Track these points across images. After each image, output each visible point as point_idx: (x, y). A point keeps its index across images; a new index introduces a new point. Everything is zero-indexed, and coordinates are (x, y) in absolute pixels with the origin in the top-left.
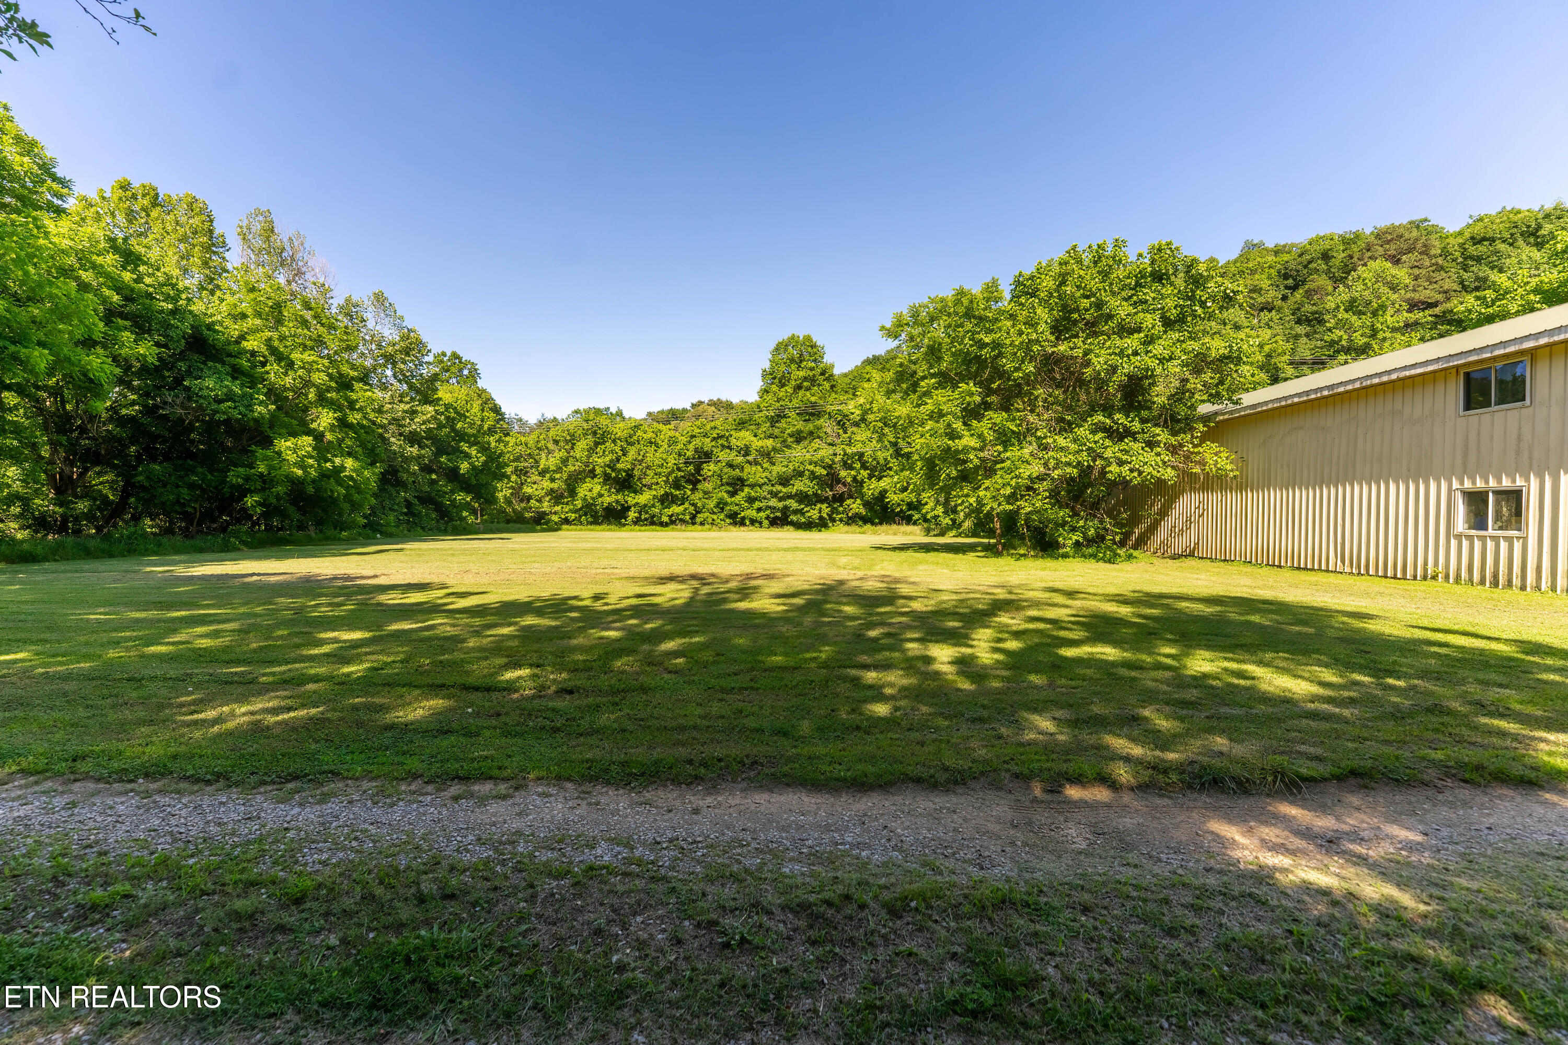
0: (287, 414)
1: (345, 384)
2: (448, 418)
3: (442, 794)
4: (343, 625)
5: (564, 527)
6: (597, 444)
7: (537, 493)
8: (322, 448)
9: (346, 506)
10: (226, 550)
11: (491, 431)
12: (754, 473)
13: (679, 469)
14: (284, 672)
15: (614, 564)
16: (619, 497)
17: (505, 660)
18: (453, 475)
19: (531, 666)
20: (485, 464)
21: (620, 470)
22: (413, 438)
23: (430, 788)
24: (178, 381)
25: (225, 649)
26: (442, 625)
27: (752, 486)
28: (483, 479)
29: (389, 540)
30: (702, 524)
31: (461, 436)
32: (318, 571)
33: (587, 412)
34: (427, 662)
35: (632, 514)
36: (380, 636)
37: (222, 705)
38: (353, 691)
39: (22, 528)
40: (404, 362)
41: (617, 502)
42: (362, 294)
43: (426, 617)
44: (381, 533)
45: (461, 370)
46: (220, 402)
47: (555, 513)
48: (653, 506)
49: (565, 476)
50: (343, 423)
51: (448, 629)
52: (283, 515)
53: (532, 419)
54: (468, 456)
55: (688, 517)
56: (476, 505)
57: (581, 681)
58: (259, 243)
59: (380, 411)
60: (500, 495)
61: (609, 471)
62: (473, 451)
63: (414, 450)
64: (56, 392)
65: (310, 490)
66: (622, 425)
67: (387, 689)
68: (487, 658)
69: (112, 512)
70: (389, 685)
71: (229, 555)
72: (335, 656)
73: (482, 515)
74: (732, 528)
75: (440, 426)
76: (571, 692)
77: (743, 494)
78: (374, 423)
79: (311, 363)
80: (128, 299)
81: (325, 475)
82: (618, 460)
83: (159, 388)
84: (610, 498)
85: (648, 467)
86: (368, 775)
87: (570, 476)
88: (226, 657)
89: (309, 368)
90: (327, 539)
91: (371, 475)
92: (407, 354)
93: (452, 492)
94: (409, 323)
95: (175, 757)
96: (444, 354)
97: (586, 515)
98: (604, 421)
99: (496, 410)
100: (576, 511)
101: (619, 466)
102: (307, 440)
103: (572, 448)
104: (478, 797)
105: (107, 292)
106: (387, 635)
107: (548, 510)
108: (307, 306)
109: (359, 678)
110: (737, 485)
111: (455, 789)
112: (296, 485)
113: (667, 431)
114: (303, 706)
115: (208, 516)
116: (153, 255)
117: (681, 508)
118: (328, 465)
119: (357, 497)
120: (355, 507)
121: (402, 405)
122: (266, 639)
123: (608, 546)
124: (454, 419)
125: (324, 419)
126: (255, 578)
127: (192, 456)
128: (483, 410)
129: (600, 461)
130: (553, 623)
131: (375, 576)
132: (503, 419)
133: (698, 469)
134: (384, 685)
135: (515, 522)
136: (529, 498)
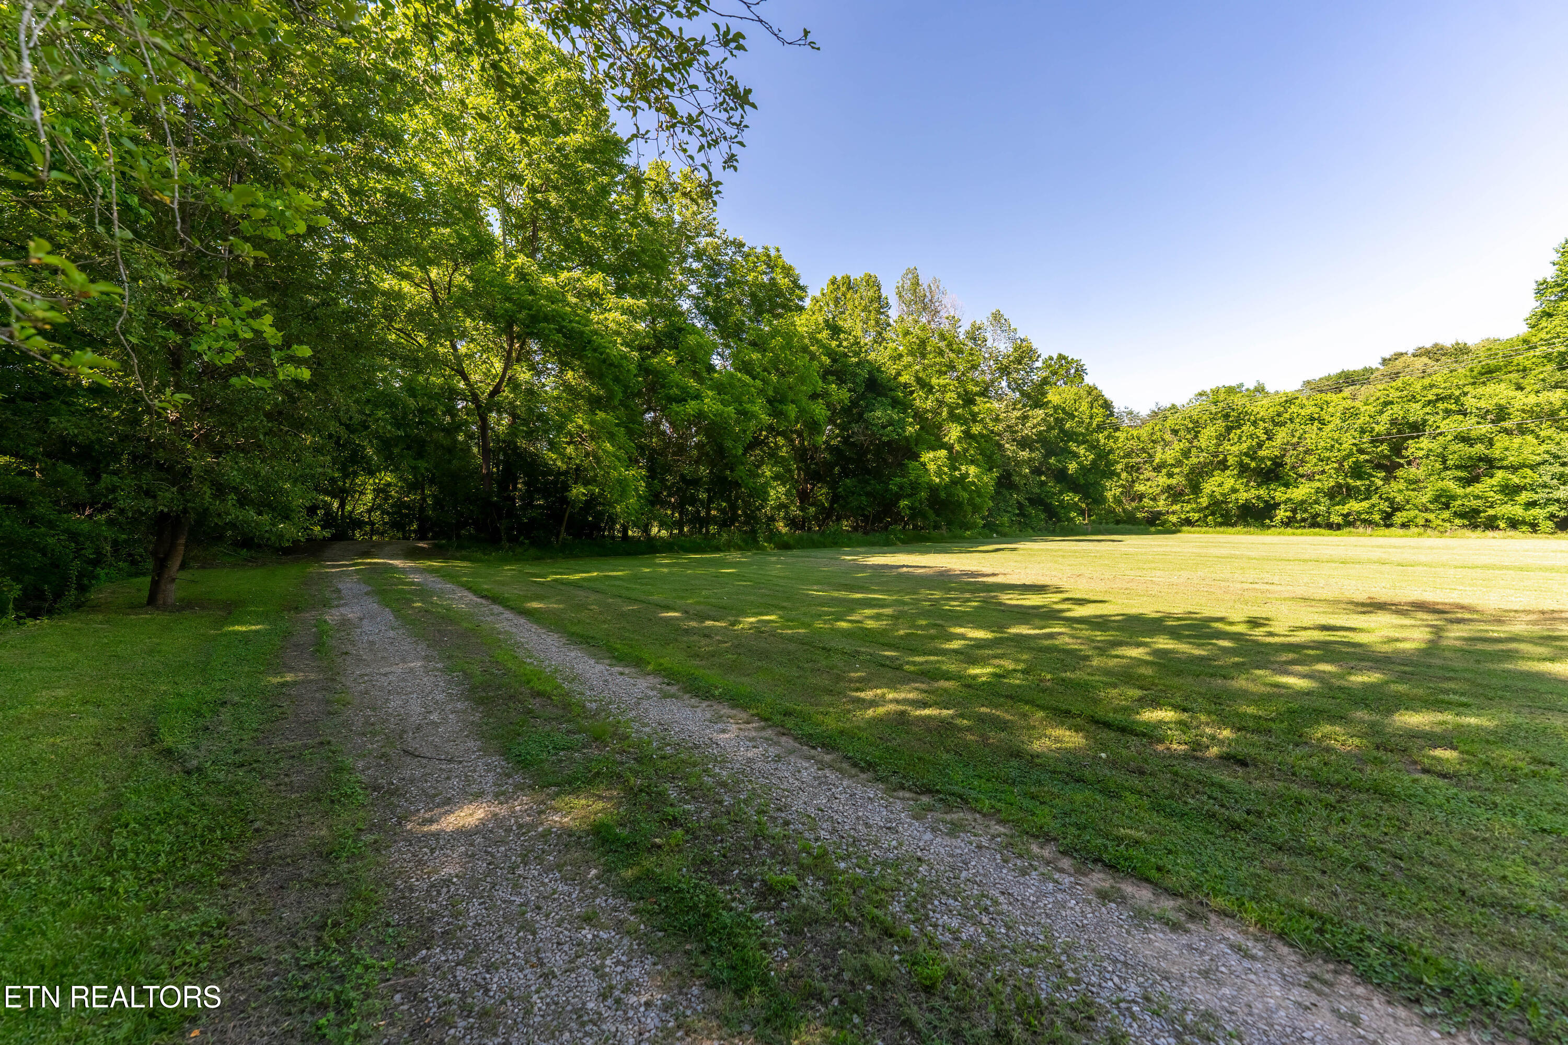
0: (927, 432)
1: (968, 400)
2: (1056, 419)
3: (1084, 880)
4: (969, 622)
5: (1185, 528)
6: (1229, 429)
7: (1151, 491)
8: (954, 459)
9: (969, 509)
10: (887, 545)
11: (1100, 428)
13: (1361, 451)
14: (921, 664)
15: (1268, 577)
16: (1262, 492)
17: (1138, 693)
18: (1061, 476)
19: (1175, 707)
20: (1094, 462)
21: (1262, 459)
22: (1024, 443)
23: (1066, 863)
24: (861, 415)
25: (883, 632)
26: (1060, 632)
27: (1514, 469)
28: (1091, 478)
29: (1004, 539)
30: (1404, 526)
31: (1070, 436)
32: (949, 566)
33: (1216, 392)
34: (1049, 677)
35: (1281, 514)
36: (1001, 638)
37: (877, 687)
38: (978, 696)
39: (786, 526)
40: (1017, 371)
41: (1259, 498)
42: (982, 317)
43: (1043, 623)
44: (997, 533)
45: (1068, 371)
46: (884, 427)
47: (1174, 513)
48: (1317, 502)
49: (1186, 470)
50: (968, 435)
51: (1067, 640)
52: (924, 517)
53: (1144, 410)
54: (1076, 456)
55: (1377, 517)
56: (1084, 506)
57: (1253, 745)
58: (908, 296)
59: (997, 420)
60: (1109, 495)
61: (1246, 460)
62: (1082, 451)
63: (1025, 454)
64: (800, 434)
65: (943, 495)
66: (1265, 402)
67: (1010, 702)
68: (1115, 686)
69: (826, 515)
70: (1011, 697)
71: (890, 549)
72: (962, 653)
73: (1089, 516)
74: (1468, 533)
75: (1050, 428)
76: (1243, 763)
77: (1494, 481)
78: (992, 432)
79: (945, 386)
80: (834, 361)
81: (954, 482)
82: (1260, 446)
83: (850, 423)
84: (1248, 494)
85: (1308, 452)
86: (994, 814)
87: (1192, 471)
88: (882, 640)
89: (944, 389)
90: (955, 537)
91: (989, 479)
92: (1020, 363)
93: (1061, 493)
94: (1021, 334)
95: (842, 732)
96: (1051, 358)
97: (1213, 514)
98: (1238, 401)
99: (1107, 405)
100: (1200, 510)
101: (1261, 453)
102: (943, 453)
103: (1196, 437)
104: (1133, 908)
105: (823, 358)
106: (1007, 639)
107: (1164, 509)
108: (943, 337)
109: (983, 684)
111: (1099, 879)
112: (934, 490)
113: (1338, 402)
114: (935, 704)
115: (878, 518)
116: (847, 325)
117: (1366, 504)
118: (957, 473)
119: (978, 500)
120: (976, 509)
121: (1015, 412)
122: (910, 628)
123: (1253, 554)
124: (1063, 419)
125: (954, 432)
126: (905, 569)
127: (868, 472)
128: (1092, 408)
129: (1234, 449)
130: (1197, 652)
131: (994, 575)
132: (1112, 414)
133: (1397, 449)
134: (1007, 697)
135: (1125, 522)
136: (1141, 497)
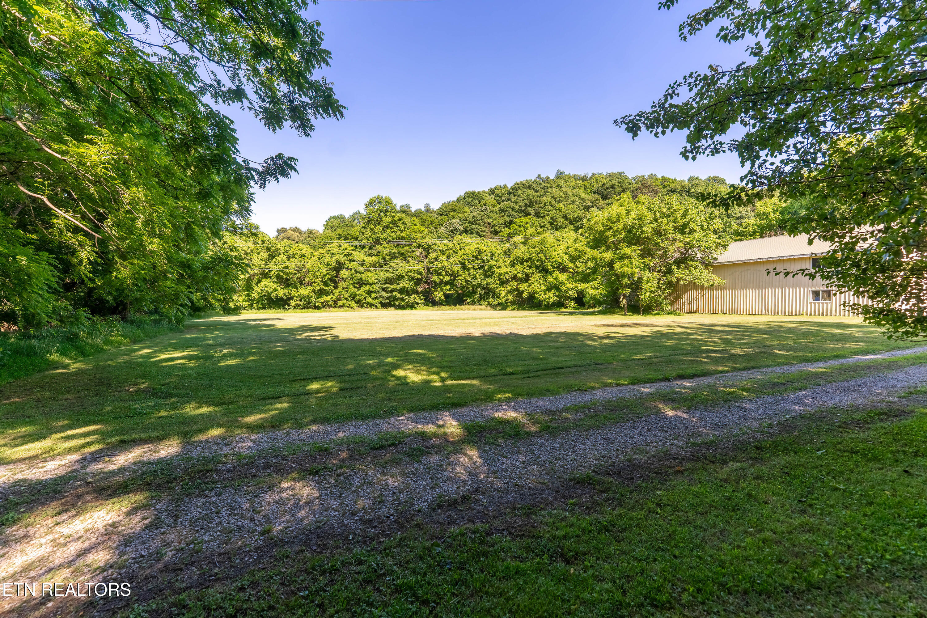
12: (371, 276)
13: (328, 274)
21: (288, 274)
27: (370, 284)
30: (341, 307)
41: (284, 294)
48: (311, 296)
55: (332, 303)
61: (280, 274)
74: (359, 309)
77: (365, 289)
84: (279, 292)
110: (360, 283)
117: (329, 298)
129: (274, 268)
133: (338, 274)
